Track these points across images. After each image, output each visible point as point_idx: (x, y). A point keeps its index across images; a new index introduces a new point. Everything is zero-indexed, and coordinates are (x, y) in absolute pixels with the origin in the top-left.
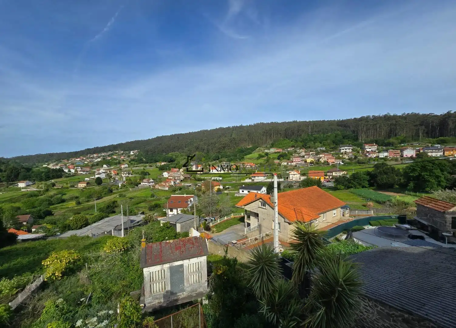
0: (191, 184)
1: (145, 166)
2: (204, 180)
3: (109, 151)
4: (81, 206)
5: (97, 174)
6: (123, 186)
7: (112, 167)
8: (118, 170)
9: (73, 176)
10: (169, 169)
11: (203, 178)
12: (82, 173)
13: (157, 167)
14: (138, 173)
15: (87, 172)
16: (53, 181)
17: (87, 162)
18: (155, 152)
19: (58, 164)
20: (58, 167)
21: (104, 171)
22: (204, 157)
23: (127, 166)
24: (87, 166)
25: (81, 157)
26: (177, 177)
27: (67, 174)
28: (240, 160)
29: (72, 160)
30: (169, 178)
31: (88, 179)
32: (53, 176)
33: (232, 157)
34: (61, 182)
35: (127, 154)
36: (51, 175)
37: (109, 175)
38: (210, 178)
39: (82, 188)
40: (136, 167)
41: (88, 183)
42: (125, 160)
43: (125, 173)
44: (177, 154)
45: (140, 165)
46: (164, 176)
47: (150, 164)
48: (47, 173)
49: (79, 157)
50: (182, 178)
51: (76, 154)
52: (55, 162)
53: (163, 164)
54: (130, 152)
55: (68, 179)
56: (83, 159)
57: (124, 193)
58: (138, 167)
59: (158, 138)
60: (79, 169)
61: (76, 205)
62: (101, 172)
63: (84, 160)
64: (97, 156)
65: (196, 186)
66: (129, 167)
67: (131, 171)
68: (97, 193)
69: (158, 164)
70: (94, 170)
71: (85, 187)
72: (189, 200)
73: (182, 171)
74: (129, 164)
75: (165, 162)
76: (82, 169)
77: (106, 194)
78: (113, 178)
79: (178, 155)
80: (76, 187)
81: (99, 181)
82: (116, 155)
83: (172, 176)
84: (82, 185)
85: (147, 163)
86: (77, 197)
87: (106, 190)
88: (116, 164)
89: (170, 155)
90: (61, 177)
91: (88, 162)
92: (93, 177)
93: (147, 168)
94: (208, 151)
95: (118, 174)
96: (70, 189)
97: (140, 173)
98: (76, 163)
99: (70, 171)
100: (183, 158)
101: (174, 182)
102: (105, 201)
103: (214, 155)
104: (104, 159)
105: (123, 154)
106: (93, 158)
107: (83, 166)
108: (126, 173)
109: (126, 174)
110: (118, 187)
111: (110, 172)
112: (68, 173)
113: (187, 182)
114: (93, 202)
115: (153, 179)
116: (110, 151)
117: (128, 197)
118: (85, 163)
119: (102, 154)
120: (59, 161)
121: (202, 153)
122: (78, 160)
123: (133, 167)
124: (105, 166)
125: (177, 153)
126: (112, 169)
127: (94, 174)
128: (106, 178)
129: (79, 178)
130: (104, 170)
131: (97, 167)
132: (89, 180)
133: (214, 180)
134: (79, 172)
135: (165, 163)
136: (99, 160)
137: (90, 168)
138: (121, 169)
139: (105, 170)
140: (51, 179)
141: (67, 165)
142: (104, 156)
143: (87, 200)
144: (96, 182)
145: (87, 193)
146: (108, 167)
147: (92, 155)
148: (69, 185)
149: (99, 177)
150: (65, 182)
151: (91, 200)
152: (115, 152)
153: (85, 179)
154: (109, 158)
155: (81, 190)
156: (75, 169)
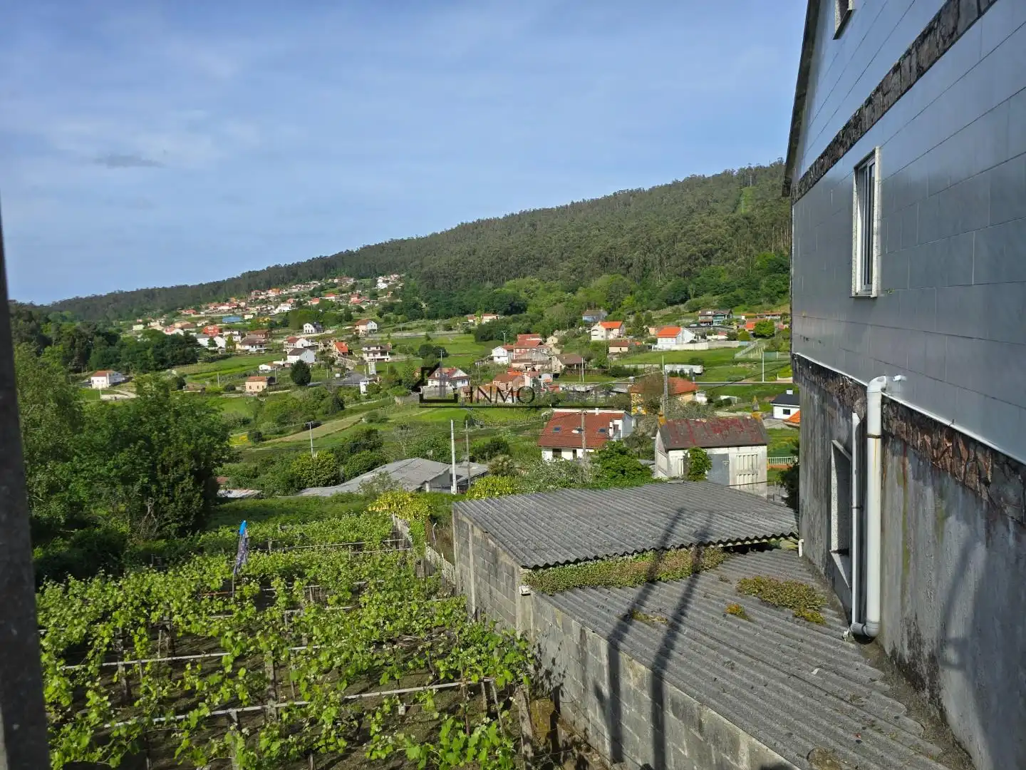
0: (589, 387)
1: (432, 329)
2: (635, 372)
3: (311, 280)
4: (265, 445)
5: (293, 353)
6: (374, 390)
7: (329, 332)
8: (349, 341)
9: (224, 357)
10: (508, 337)
11: (633, 366)
12: (248, 350)
13: (469, 332)
14: (411, 349)
15: (261, 346)
16: (174, 372)
17: (252, 316)
18: (457, 279)
19: (172, 323)
20: (177, 330)
21: (309, 344)
22: (631, 293)
23: (373, 326)
24: (255, 326)
25: (233, 299)
26: (541, 363)
27: (208, 351)
28: (773, 302)
29: (207, 308)
30: (515, 365)
31: (269, 368)
32: (173, 358)
33: (740, 292)
34: (196, 376)
35: (365, 287)
36: (168, 355)
37: (326, 355)
38: (657, 366)
39: (256, 395)
40: (404, 329)
41: (271, 380)
42: (364, 307)
43: (372, 349)
44: (532, 283)
45: (415, 324)
46: (496, 359)
47: (446, 322)
48: (157, 347)
49: (227, 300)
50: (558, 365)
51: (217, 291)
52: (161, 315)
53: (487, 319)
54: (376, 282)
55: (213, 366)
56: (238, 307)
57: (381, 412)
58: (409, 329)
59: (464, 228)
60: (237, 339)
61: (251, 444)
62: (299, 345)
63: (242, 308)
64: (277, 297)
65: (608, 394)
66: (380, 330)
67: (390, 344)
68: (304, 409)
69: (474, 321)
70: (280, 341)
71: (265, 390)
72: (611, 425)
73: (555, 345)
74: (381, 320)
75: (495, 313)
76: (243, 336)
77: (327, 413)
78: (336, 366)
79: (538, 288)
80: (241, 392)
81: (301, 374)
82: (334, 293)
83: (521, 361)
84: (255, 386)
85: (436, 317)
86: (245, 422)
87: (328, 401)
88: (338, 321)
89: (509, 287)
90: (194, 361)
91: (254, 314)
92: (281, 363)
93: (438, 332)
94: (645, 272)
95: (350, 353)
96: (223, 396)
97: (417, 350)
98: (221, 318)
99: (213, 343)
100: (552, 297)
101: (535, 381)
102: (327, 435)
103: (669, 284)
104: (299, 304)
105: (353, 288)
106: (266, 302)
107: (246, 329)
108: (375, 348)
109: (375, 353)
110: (359, 391)
111: (325, 346)
112: (210, 349)
113: (576, 379)
114: (294, 436)
115: (463, 369)
116: (314, 278)
117: (395, 423)
118: (247, 317)
119: (294, 290)
120: (174, 312)
121: (625, 280)
122: (226, 308)
123: (395, 331)
124: (308, 327)
125: (531, 281)
126: (329, 337)
127: (279, 352)
128: (319, 366)
129: (243, 366)
130: (307, 339)
131: (286, 330)
132: (273, 371)
133: (673, 374)
134: (238, 347)
135: (495, 317)
136: (285, 308)
137: (266, 334)
138: (357, 338)
139: (313, 339)
140: (170, 367)
141: (199, 325)
142: (297, 297)
143: (278, 429)
144: (293, 375)
145: (274, 409)
146: (318, 330)
147: (264, 291)
148: (219, 386)
149: (300, 363)
150: (208, 377)
151: (290, 429)
152: (330, 280)
153: (260, 366)
154: (315, 302)
155: (256, 400)
156: (226, 336)
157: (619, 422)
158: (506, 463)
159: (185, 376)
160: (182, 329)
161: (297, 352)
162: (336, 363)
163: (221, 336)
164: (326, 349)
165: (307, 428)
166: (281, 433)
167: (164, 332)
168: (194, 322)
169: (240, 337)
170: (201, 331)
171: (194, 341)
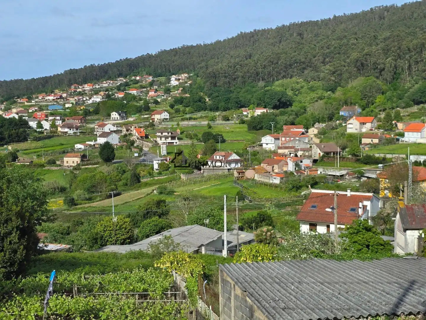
0: (344, 172)
1: (213, 119)
2: (384, 160)
3: (119, 77)
4: (76, 209)
5: (101, 136)
6: (164, 168)
7: (131, 119)
8: (146, 127)
9: (49, 137)
10: (275, 127)
11: (382, 155)
12: (67, 132)
13: (243, 122)
14: (196, 135)
15: (77, 129)
16: (10, 148)
17: (71, 105)
18: (235, 79)
19: (10, 109)
20: (13, 114)
21: (115, 129)
22: (383, 93)
23: (166, 115)
24: (73, 113)
25: (57, 91)
26: (303, 150)
27: (36, 131)
29: (37, 98)
30: (280, 151)
31: (82, 147)
32: (10, 136)
34: (26, 151)
35: (161, 84)
36: (6, 134)
37: (128, 137)
38: (404, 156)
39: (72, 168)
40: (190, 119)
41: (83, 157)
42: (159, 100)
43: (164, 134)
44: (298, 83)
45: (199, 114)
46: (264, 146)
47: (224, 113)
49: (52, 92)
50: (317, 153)
53: (259, 112)
54: (169, 80)
55: (40, 143)
56: (61, 97)
57: (169, 186)
58: (195, 119)
59: (242, 36)
60: (59, 123)
61: (65, 207)
62: (106, 129)
63: (63, 98)
64: (91, 90)
65: (359, 178)
66: (171, 119)
67: (179, 131)
68: (108, 181)
69: (248, 113)
70: (92, 126)
71: (78, 165)
72: (361, 205)
73: (316, 135)
74: (172, 111)
75: (265, 107)
76: (63, 121)
77: (127, 185)
78: (135, 148)
79: (302, 87)
80: (60, 166)
81: (107, 153)
82: (136, 88)
83: (286, 148)
84: (71, 161)
85: (217, 109)
86: (63, 190)
87: (128, 175)
88: (139, 110)
89: (277, 86)
90: (25, 139)
91: (72, 103)
92: (92, 143)
93: (217, 122)
94: (396, 76)
95: (147, 137)
96: (46, 168)
97: (200, 136)
98: (47, 106)
99: (40, 126)
100: (313, 95)
101: (297, 165)
102: (127, 203)
103: (417, 86)
104: (108, 96)
105: (151, 84)
106: (83, 94)
107: (65, 115)
108: (166, 134)
109: (166, 138)
110: (153, 168)
111: (127, 131)
112: (38, 130)
113: (332, 165)
114: (100, 202)
115: (238, 154)
116: (120, 75)
117: (180, 196)
118: (67, 106)
119: (105, 85)
120: (12, 100)
121: (379, 82)
122: (51, 98)
123: (183, 120)
124: (114, 115)
125: (296, 81)
126: (131, 123)
127: (91, 134)
128: (122, 147)
129: (63, 145)
130: (114, 125)
131: (97, 117)
132: (85, 150)
133: (417, 164)
134: (60, 129)
135: (265, 110)
136: (97, 99)
137: (81, 120)
138: (152, 125)
139: (117, 125)
140: (7, 143)
141: (30, 111)
142: (107, 90)
143: (87, 196)
144: (101, 153)
145: (84, 181)
146: (122, 118)
147: (81, 85)
148: (43, 160)
149: (107, 144)
150: (35, 152)
151: (97, 196)
152: (133, 78)
153: (76, 145)
154: (121, 95)
155: (72, 172)
156: (50, 120)
157: (367, 203)
158: (269, 233)
159: (18, 151)
160: (17, 113)
161: (105, 135)
162: (135, 145)
163: (47, 120)
164: (127, 133)
165: (110, 196)
166: (90, 199)
167: (4, 115)
168: (26, 109)
169: (61, 122)
170: (32, 116)
171: (26, 123)
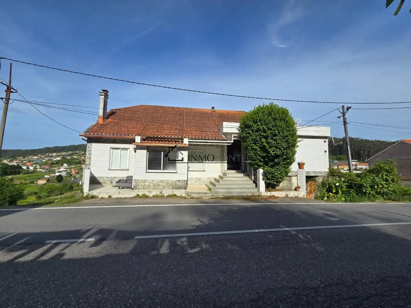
3: (69, 151)
4: (42, 200)
5: (58, 172)
7: (72, 166)
8: (78, 169)
9: (32, 173)
12: (41, 171)
15: (47, 170)
16: (10, 177)
17: (45, 161)
19: (13, 161)
20: (14, 163)
21: (65, 170)
24: (46, 163)
25: (39, 155)
27: (26, 170)
29: (29, 157)
31: (48, 176)
32: (10, 172)
34: (18, 179)
36: (9, 172)
37: (70, 173)
39: (42, 185)
41: (48, 180)
42: (85, 160)
48: (4, 168)
49: (37, 155)
51: (34, 152)
52: (9, 158)
55: (27, 175)
56: (41, 157)
60: (38, 167)
61: (36, 200)
62: (61, 170)
63: (42, 158)
64: (56, 155)
68: (58, 189)
70: (54, 169)
71: (45, 183)
76: (41, 166)
77: (67, 190)
78: (73, 177)
80: (36, 184)
81: (60, 179)
82: (76, 155)
84: (41, 182)
86: (36, 193)
87: (68, 187)
88: (76, 163)
90: (19, 173)
91: (46, 160)
92: (53, 175)
95: (78, 173)
96: (29, 185)
98: (33, 160)
99: (28, 168)
102: (66, 197)
104: (64, 158)
105: (83, 154)
106: (52, 157)
107: (42, 164)
110: (79, 184)
114: (53, 197)
116: (70, 150)
118: (43, 161)
119: (62, 154)
120: (14, 158)
122: (35, 157)
124: (65, 165)
126: (72, 168)
127: (54, 172)
128: (67, 176)
129: (38, 175)
130: (64, 168)
131: (57, 165)
132: (49, 178)
134: (38, 170)
136: (59, 159)
137: (49, 166)
138: (81, 169)
139: (66, 168)
140: (9, 175)
141: (24, 162)
142: (63, 156)
143: (47, 195)
144: (56, 179)
145: (47, 189)
146: (68, 166)
147: (52, 153)
148: (27, 182)
149: (60, 175)
150: (23, 179)
151: (52, 195)
152: (76, 152)
153: (45, 176)
154: (69, 158)
155: (41, 186)
156: (34, 166)
159: (14, 178)
160: (16, 163)
161: (59, 172)
162: (73, 176)
163: (32, 166)
164: (70, 171)
165: (58, 195)
166: (49, 196)
167: (8, 164)
168: (22, 161)
169: (39, 167)
170: (25, 164)
171: (21, 167)
